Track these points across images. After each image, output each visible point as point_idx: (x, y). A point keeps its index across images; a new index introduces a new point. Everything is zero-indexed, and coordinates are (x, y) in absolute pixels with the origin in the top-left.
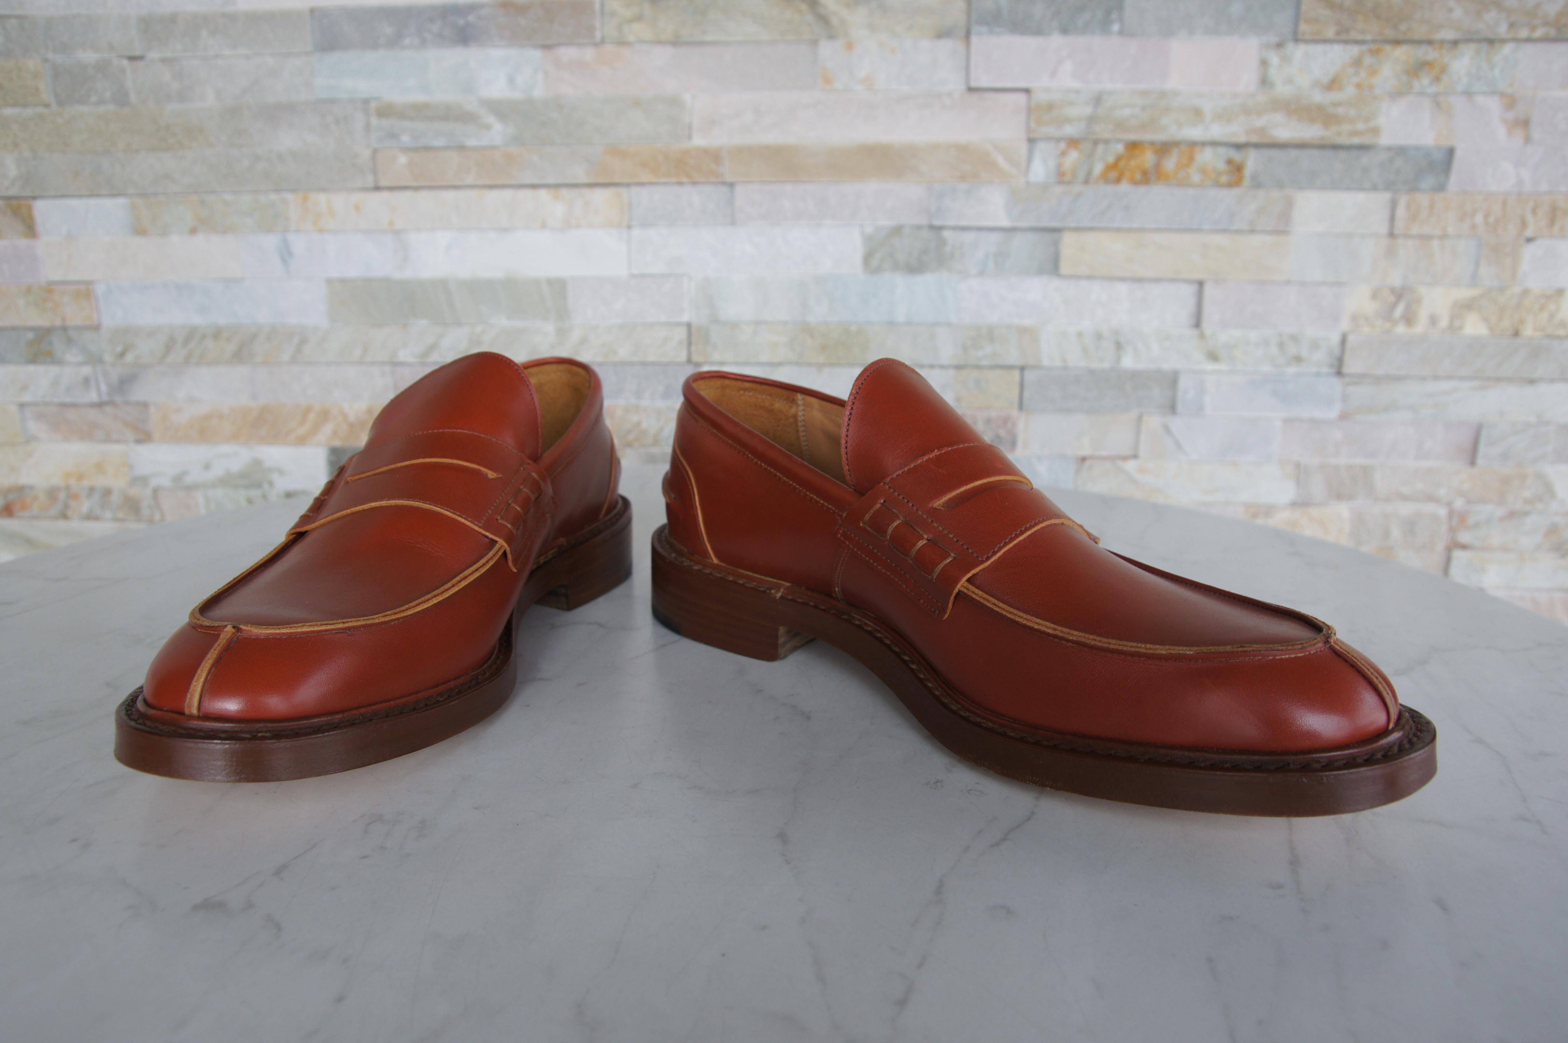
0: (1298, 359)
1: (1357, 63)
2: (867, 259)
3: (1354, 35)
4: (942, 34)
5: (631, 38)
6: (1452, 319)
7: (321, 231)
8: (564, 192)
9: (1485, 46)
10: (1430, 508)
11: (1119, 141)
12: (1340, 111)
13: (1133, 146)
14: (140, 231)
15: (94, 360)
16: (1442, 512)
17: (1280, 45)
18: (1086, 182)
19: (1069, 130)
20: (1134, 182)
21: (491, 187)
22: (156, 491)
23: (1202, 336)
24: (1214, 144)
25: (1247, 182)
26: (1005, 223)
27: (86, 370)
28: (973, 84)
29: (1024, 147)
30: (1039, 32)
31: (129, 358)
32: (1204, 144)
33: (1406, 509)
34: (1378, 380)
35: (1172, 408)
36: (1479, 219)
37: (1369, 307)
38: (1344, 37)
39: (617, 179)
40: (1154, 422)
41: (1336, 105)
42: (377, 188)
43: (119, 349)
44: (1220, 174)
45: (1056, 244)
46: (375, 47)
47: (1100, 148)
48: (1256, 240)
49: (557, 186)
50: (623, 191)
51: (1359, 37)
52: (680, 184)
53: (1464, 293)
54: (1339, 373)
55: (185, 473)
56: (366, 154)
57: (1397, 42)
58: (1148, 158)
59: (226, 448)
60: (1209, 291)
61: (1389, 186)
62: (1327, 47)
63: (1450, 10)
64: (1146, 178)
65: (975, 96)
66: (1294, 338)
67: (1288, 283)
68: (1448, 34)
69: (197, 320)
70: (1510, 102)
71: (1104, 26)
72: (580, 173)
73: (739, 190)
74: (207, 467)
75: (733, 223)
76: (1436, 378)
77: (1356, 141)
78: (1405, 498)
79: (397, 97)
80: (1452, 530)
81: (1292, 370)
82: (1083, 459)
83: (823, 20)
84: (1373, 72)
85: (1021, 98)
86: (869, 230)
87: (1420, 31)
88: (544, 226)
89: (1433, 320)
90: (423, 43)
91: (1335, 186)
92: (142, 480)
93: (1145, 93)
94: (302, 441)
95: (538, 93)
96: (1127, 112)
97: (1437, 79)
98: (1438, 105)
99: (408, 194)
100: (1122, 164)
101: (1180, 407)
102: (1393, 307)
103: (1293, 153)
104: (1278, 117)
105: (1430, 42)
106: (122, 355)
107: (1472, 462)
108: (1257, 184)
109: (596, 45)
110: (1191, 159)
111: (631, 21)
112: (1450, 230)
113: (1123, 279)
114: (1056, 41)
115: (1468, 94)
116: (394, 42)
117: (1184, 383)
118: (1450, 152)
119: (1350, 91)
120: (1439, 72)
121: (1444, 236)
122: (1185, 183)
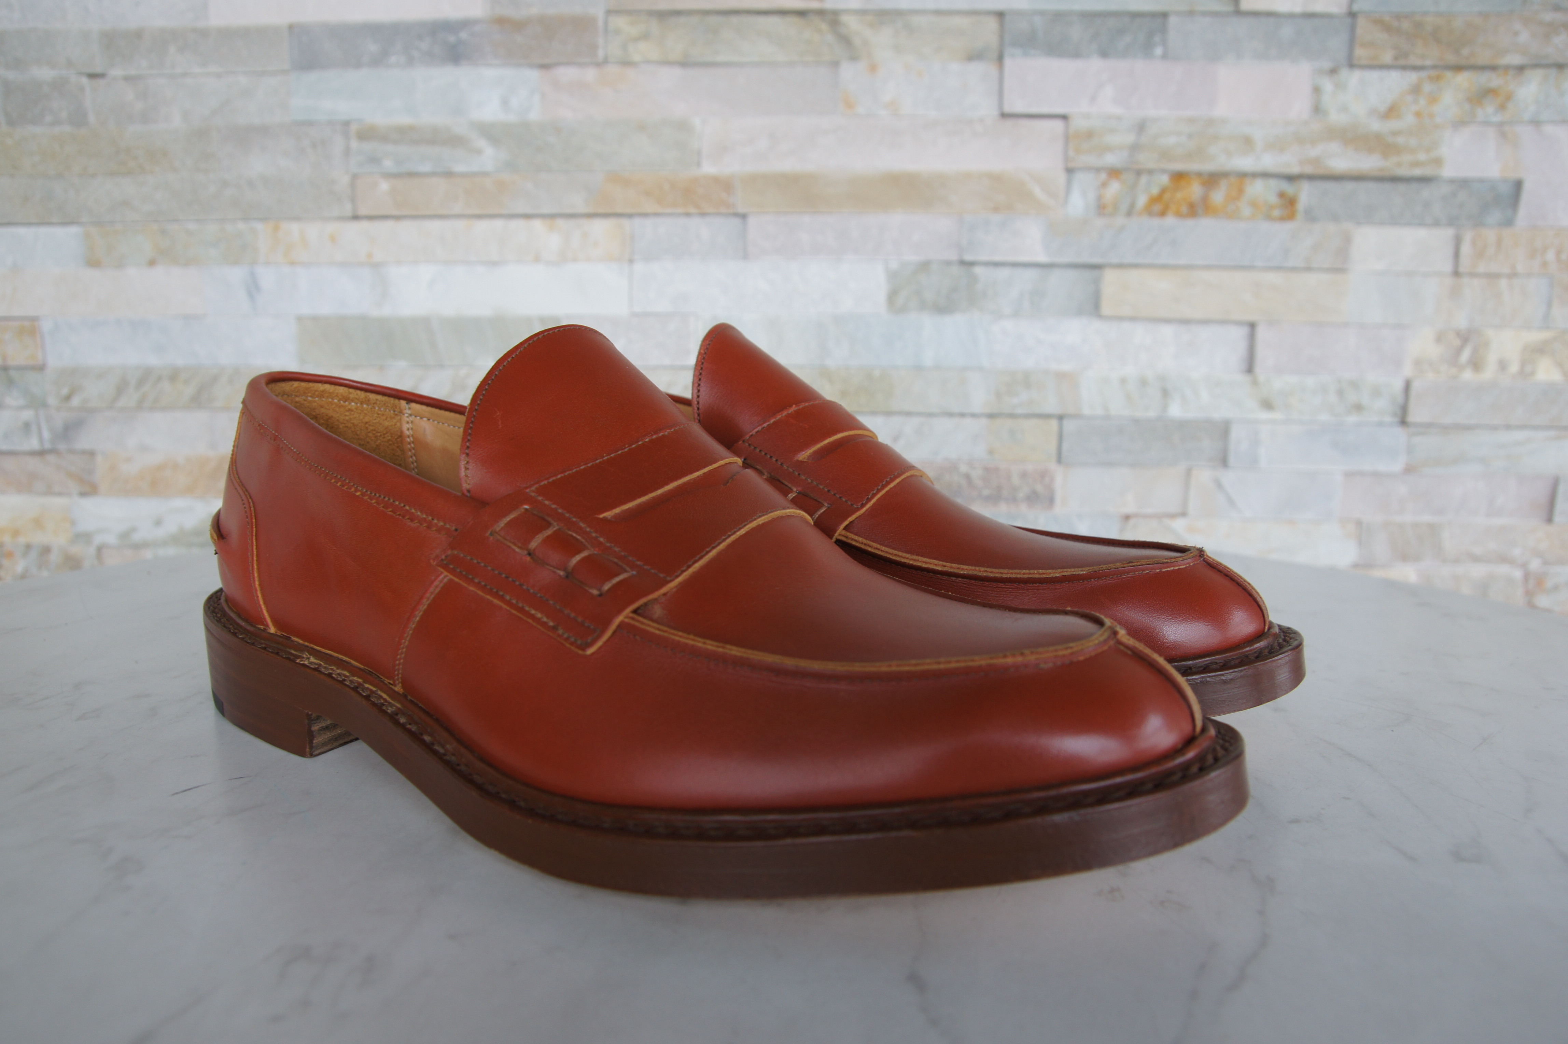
0: (1358, 408)
1: (1416, 90)
2: (892, 297)
3: (1414, 60)
4: (973, 56)
5: (636, 58)
6: (1523, 364)
7: (292, 263)
8: (560, 222)
9: (1553, 71)
10: (1503, 569)
11: (1163, 171)
12: (1400, 140)
13: (1179, 177)
14: (93, 263)
15: (37, 403)
16: (1518, 574)
17: (1333, 71)
18: (1129, 213)
19: (1111, 159)
20: (1182, 216)
21: (479, 217)
22: (100, 549)
23: (1255, 383)
24: (1265, 175)
25: (1300, 216)
26: (1042, 258)
27: (28, 415)
28: (1007, 109)
29: (1062, 178)
30: (1076, 54)
31: (76, 401)
32: (1254, 175)
33: (1478, 571)
34: (1446, 429)
35: (1224, 461)
36: (1551, 256)
37: (1433, 351)
38: (1402, 62)
39: (619, 210)
40: (1204, 476)
41: (1395, 133)
42: (356, 217)
43: (65, 391)
44: (1272, 208)
45: (1097, 282)
46: (358, 65)
47: (1144, 179)
48: (1312, 279)
49: (552, 216)
50: (625, 222)
51: (1418, 62)
52: (688, 215)
53: (1535, 337)
54: (1403, 422)
55: (133, 530)
56: (345, 180)
57: (1458, 68)
58: (1195, 190)
59: (179, 503)
60: (1262, 333)
61: (1452, 222)
62: (1384, 73)
63: (1516, 34)
64: (1193, 210)
65: (1009, 123)
66: (1355, 385)
67: (1347, 325)
68: (1513, 60)
69: (153, 360)
71: (1147, 49)
72: (578, 202)
73: (752, 221)
74: (158, 523)
75: (745, 256)
76: (1508, 427)
77: (1418, 172)
78: (1476, 559)
79: (380, 119)
80: (1529, 594)
81: (1352, 419)
82: (1127, 518)
83: (845, 40)
84: (1433, 99)
85: (1058, 125)
86: (894, 265)
87: (1484, 57)
88: (537, 259)
89: (1503, 365)
90: (411, 62)
91: (1395, 221)
92: (85, 537)
93: (1191, 121)
95: (534, 116)
96: (1172, 140)
97: (1502, 107)
98: (1503, 135)
99: (390, 224)
100: (1167, 196)
101: (1232, 460)
102: (1459, 351)
103: (1349, 186)
104: (1334, 147)
105: (1494, 68)
106: (68, 398)
107: (1550, 520)
108: (1311, 217)
109: (598, 65)
110: (1241, 191)
111: (636, 39)
112: (1520, 268)
113: (1167, 321)
114: (1095, 64)
115: (1536, 123)
116: (379, 61)
117: (1236, 433)
118: (1518, 185)
119: (1409, 120)
120: (1504, 100)
121: (1513, 275)
122: (1234, 215)
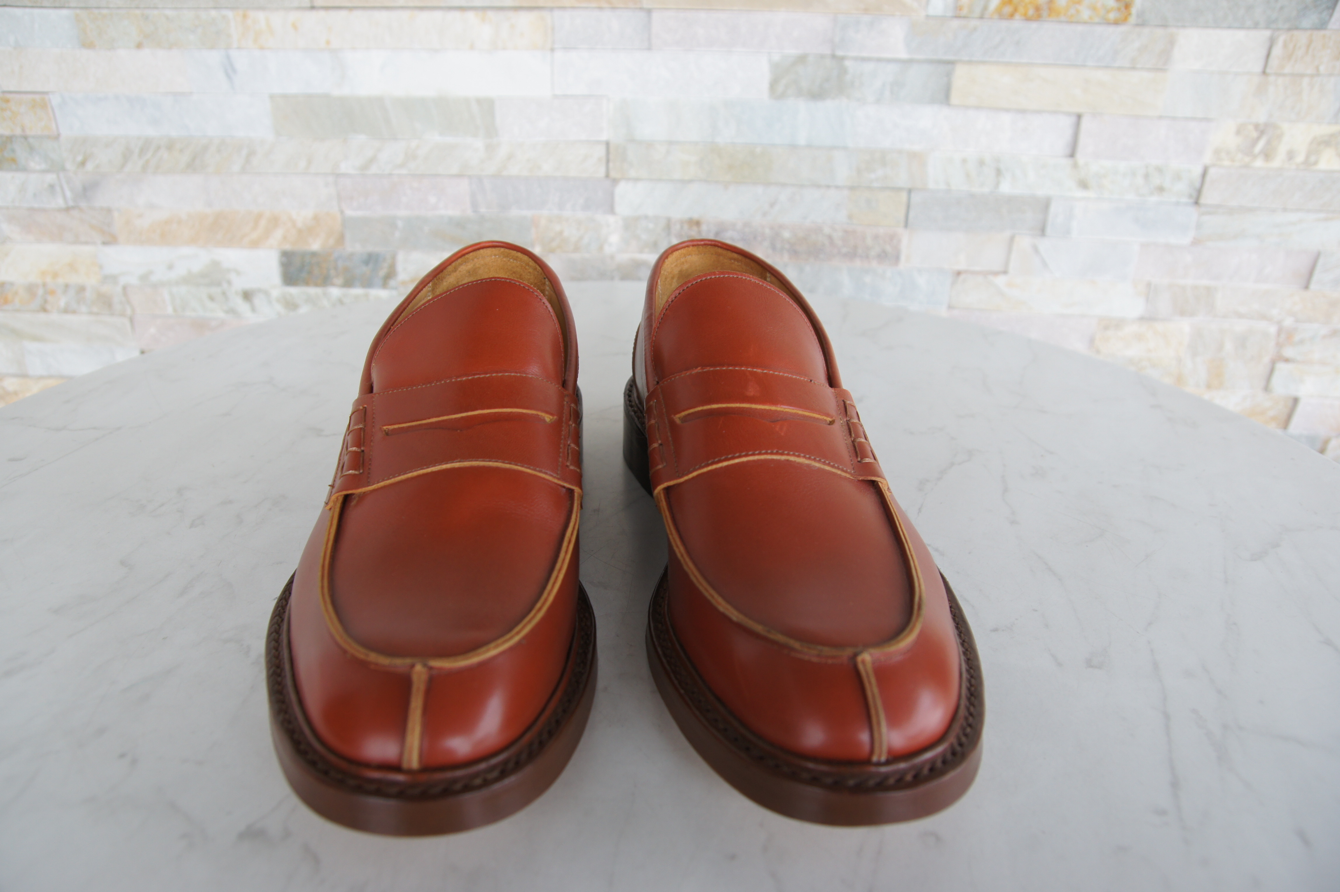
0: (1161, 189)
2: (773, 85)
6: (1309, 155)
7: (262, 48)
8: (489, 14)
10: (1261, 325)
14: (86, 44)
15: (57, 168)
16: (1273, 330)
18: (981, 17)
20: (1028, 19)
21: (419, 6)
22: (125, 288)
23: (1075, 166)
25: (1133, 20)
26: (904, 55)
27: (51, 178)
31: (90, 166)
33: (1241, 326)
34: (1231, 211)
35: (1042, 231)
37: (1233, 142)
39: (541, 3)
40: (1024, 242)
42: (313, 8)
43: (80, 158)
44: (1108, 11)
45: (949, 75)
48: (1135, 77)
49: (482, 8)
50: (547, 15)
53: (1325, 130)
54: (1197, 203)
55: (151, 273)
59: (186, 251)
60: (1086, 124)
61: (1269, 25)
64: (1038, 14)
66: (1159, 170)
67: (1160, 117)
69: (151, 132)
73: (656, 16)
74: (170, 267)
75: (649, 48)
76: (1285, 210)
78: (1241, 316)
80: (1279, 345)
81: (1154, 199)
82: (959, 273)
86: (776, 58)
88: (472, 47)
89: (1291, 155)
91: (1217, 25)
92: (112, 279)
94: (255, 244)
99: (342, 14)
101: (1049, 230)
102: (1255, 142)
106: (83, 163)
107: (1307, 287)
108: (1142, 22)
113: (1007, 110)
117: (1055, 208)
121: (1315, 75)
122: (1073, 21)
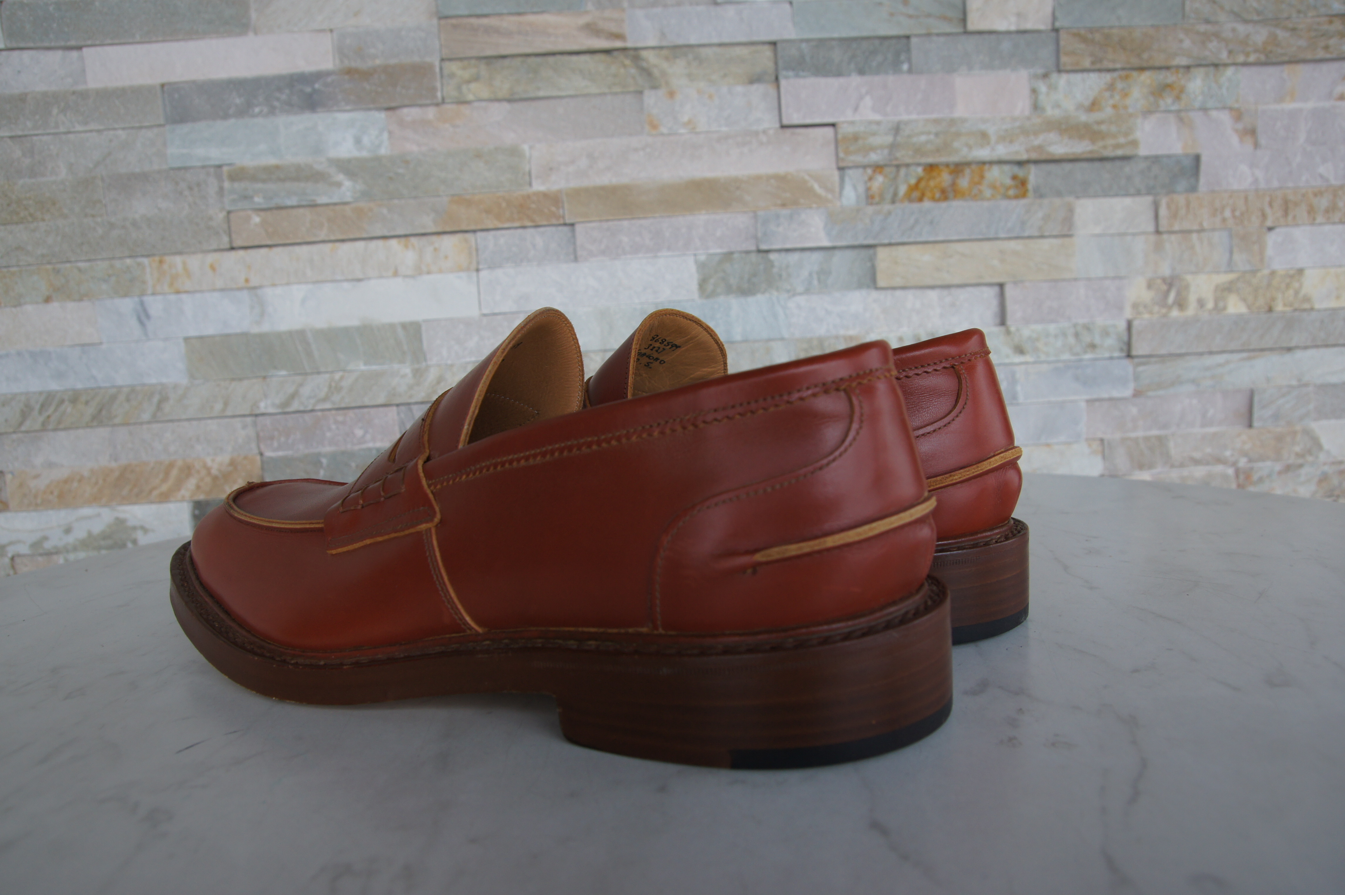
0: (1093, 346)
1: (1111, 87)
2: (704, 283)
3: (1107, 64)
4: (754, 80)
5: (470, 97)
6: (1216, 301)
7: (178, 292)
8: (414, 241)
9: (1212, 69)
10: (1219, 468)
11: (918, 165)
12: (1103, 127)
13: (931, 168)
16: (1230, 471)
17: (1045, 76)
18: (893, 202)
19: (874, 157)
20: (935, 200)
21: (343, 241)
22: (13, 559)
23: (1008, 332)
24: (1000, 162)
25: (1030, 194)
26: (826, 243)
28: (785, 122)
29: (836, 173)
30: (839, 74)
32: (991, 163)
33: (1199, 472)
34: (1162, 358)
36: (1227, 213)
37: (1147, 296)
38: (1098, 66)
39: (464, 227)
41: (1100, 123)
42: (232, 249)
44: (1008, 189)
45: (872, 259)
46: (226, 117)
47: (903, 171)
48: (1045, 244)
49: (407, 235)
50: (470, 236)
51: (1111, 66)
52: (524, 227)
53: (1223, 279)
54: (1129, 356)
55: (46, 538)
56: (222, 215)
57: (1142, 69)
58: (945, 178)
59: (86, 511)
60: (1009, 291)
61: (1150, 191)
62: (1085, 75)
63: (1181, 41)
64: (945, 195)
65: (789, 131)
66: (1087, 328)
67: (1075, 280)
68: (1182, 61)
69: (54, 386)
70: (1238, 115)
71: (895, 67)
72: (428, 222)
73: (579, 229)
74: (68, 531)
75: (576, 259)
76: (1211, 353)
77: (1119, 152)
78: (1197, 462)
79: (248, 161)
80: (1241, 485)
81: (1088, 356)
83: (647, 72)
84: (1125, 95)
85: (829, 131)
86: (702, 258)
87: (1159, 60)
88: (396, 274)
89: (1201, 303)
90: (272, 111)
91: (1106, 193)
93: (936, 121)
94: (165, 498)
95: (383, 151)
96: (923, 138)
97: (1178, 98)
98: (1181, 120)
99: (263, 251)
100: (923, 184)
102: (1166, 294)
103: (1068, 167)
104: (1052, 136)
105: (1168, 68)
107: (1250, 426)
108: (1040, 195)
109: (437, 105)
110: (982, 177)
111: (469, 82)
112: (1206, 225)
113: (932, 287)
114: (855, 80)
115: (1204, 109)
116: (244, 112)
118: (1197, 158)
119: (1109, 111)
120: (1178, 92)
121: (1201, 230)
122: (978, 197)
